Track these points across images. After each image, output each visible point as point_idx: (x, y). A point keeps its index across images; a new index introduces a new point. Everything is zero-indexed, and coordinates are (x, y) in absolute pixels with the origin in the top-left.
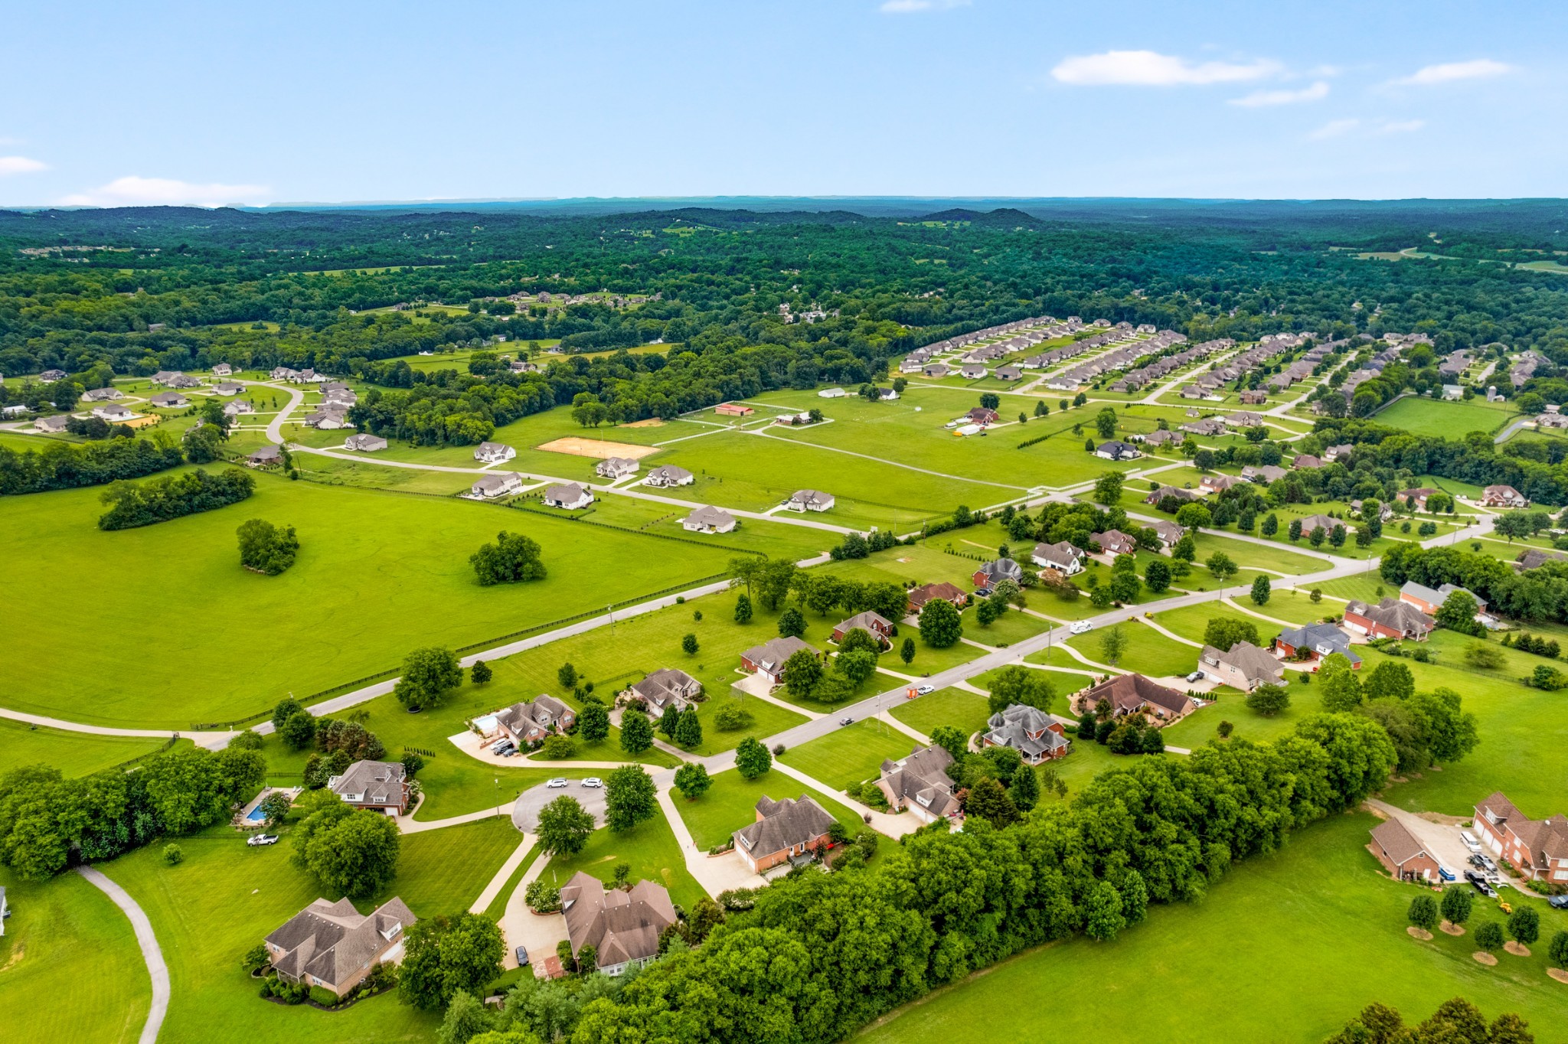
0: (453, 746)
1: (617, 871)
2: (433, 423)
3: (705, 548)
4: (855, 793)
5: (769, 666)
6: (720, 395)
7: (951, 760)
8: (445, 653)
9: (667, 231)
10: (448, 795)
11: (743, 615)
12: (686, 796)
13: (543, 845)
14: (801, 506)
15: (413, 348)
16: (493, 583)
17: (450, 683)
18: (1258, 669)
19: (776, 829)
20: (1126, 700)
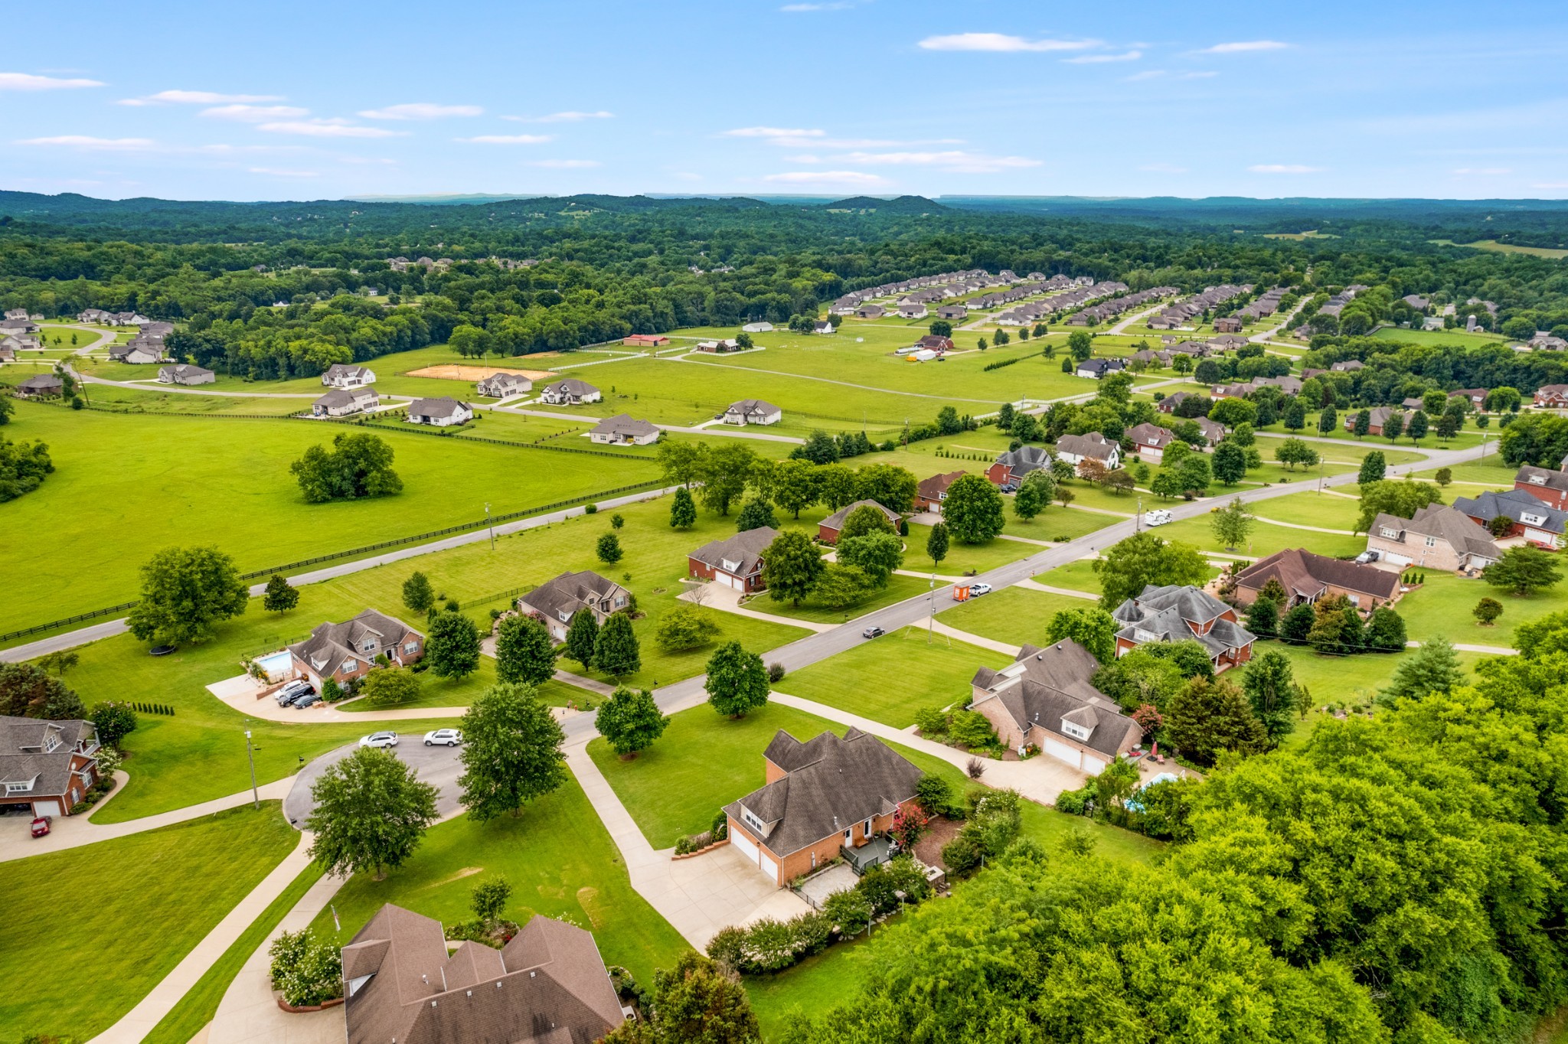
0: (212, 697)
1: (480, 897)
2: (273, 350)
3: (621, 460)
4: (935, 728)
5: (734, 567)
6: (628, 326)
7: (1094, 664)
8: (211, 557)
9: (563, 213)
10: (175, 774)
11: (683, 517)
12: (620, 751)
13: (329, 854)
14: (740, 418)
15: (265, 298)
16: (325, 501)
17: (228, 609)
18: (1467, 540)
19: (817, 792)
20: (1299, 583)
